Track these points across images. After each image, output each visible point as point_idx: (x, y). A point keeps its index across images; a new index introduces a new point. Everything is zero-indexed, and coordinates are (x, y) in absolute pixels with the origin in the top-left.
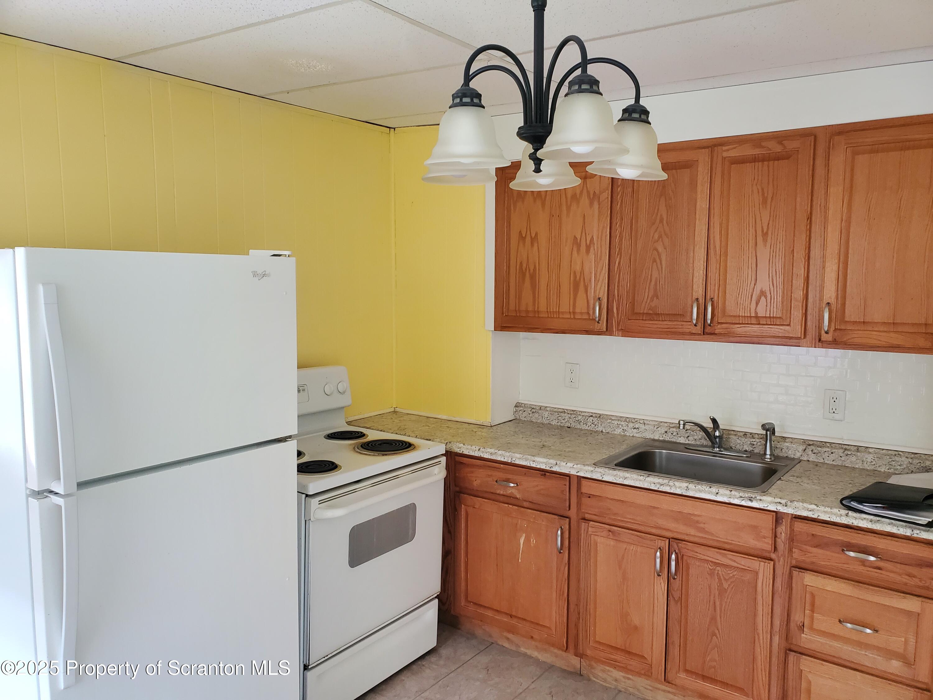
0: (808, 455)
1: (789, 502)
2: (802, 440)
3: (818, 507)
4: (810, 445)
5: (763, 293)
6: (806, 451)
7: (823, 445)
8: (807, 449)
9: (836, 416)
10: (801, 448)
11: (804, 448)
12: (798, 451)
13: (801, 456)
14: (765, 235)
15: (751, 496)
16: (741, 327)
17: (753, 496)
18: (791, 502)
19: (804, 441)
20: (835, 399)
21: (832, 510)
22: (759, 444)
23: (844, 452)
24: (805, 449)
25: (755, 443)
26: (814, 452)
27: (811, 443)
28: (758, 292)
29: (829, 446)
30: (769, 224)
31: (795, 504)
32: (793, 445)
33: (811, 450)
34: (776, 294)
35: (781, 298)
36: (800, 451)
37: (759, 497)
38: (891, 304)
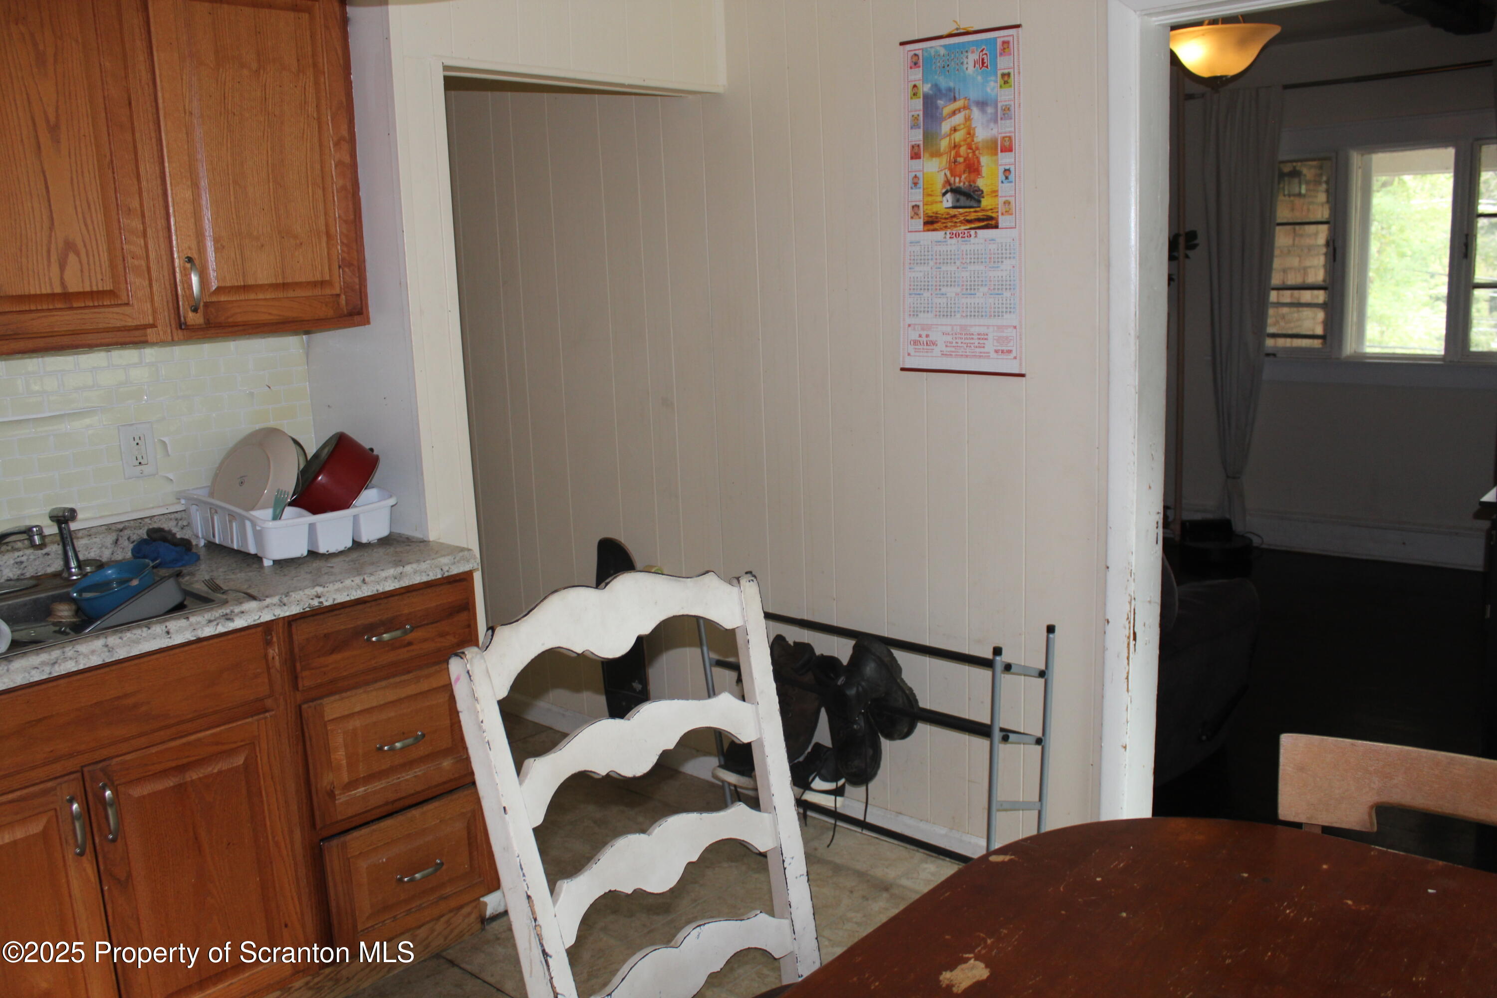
0: (123, 549)
1: (283, 596)
2: (104, 527)
3: (324, 587)
4: (121, 530)
5: (70, 246)
6: (119, 543)
7: (140, 523)
8: (120, 538)
9: (147, 470)
10: (110, 539)
11: (115, 538)
12: (106, 548)
13: (112, 554)
14: (54, 129)
15: (225, 613)
16: (39, 317)
17: (228, 611)
18: (286, 596)
19: (109, 528)
20: (137, 441)
21: (344, 584)
23: (177, 524)
24: (117, 540)
26: (132, 540)
27: (121, 526)
28: (61, 244)
29: (150, 522)
31: (293, 596)
32: (95, 540)
33: (126, 538)
34: (95, 247)
35: (106, 254)
36: (109, 546)
37: (237, 610)
38: (277, 254)
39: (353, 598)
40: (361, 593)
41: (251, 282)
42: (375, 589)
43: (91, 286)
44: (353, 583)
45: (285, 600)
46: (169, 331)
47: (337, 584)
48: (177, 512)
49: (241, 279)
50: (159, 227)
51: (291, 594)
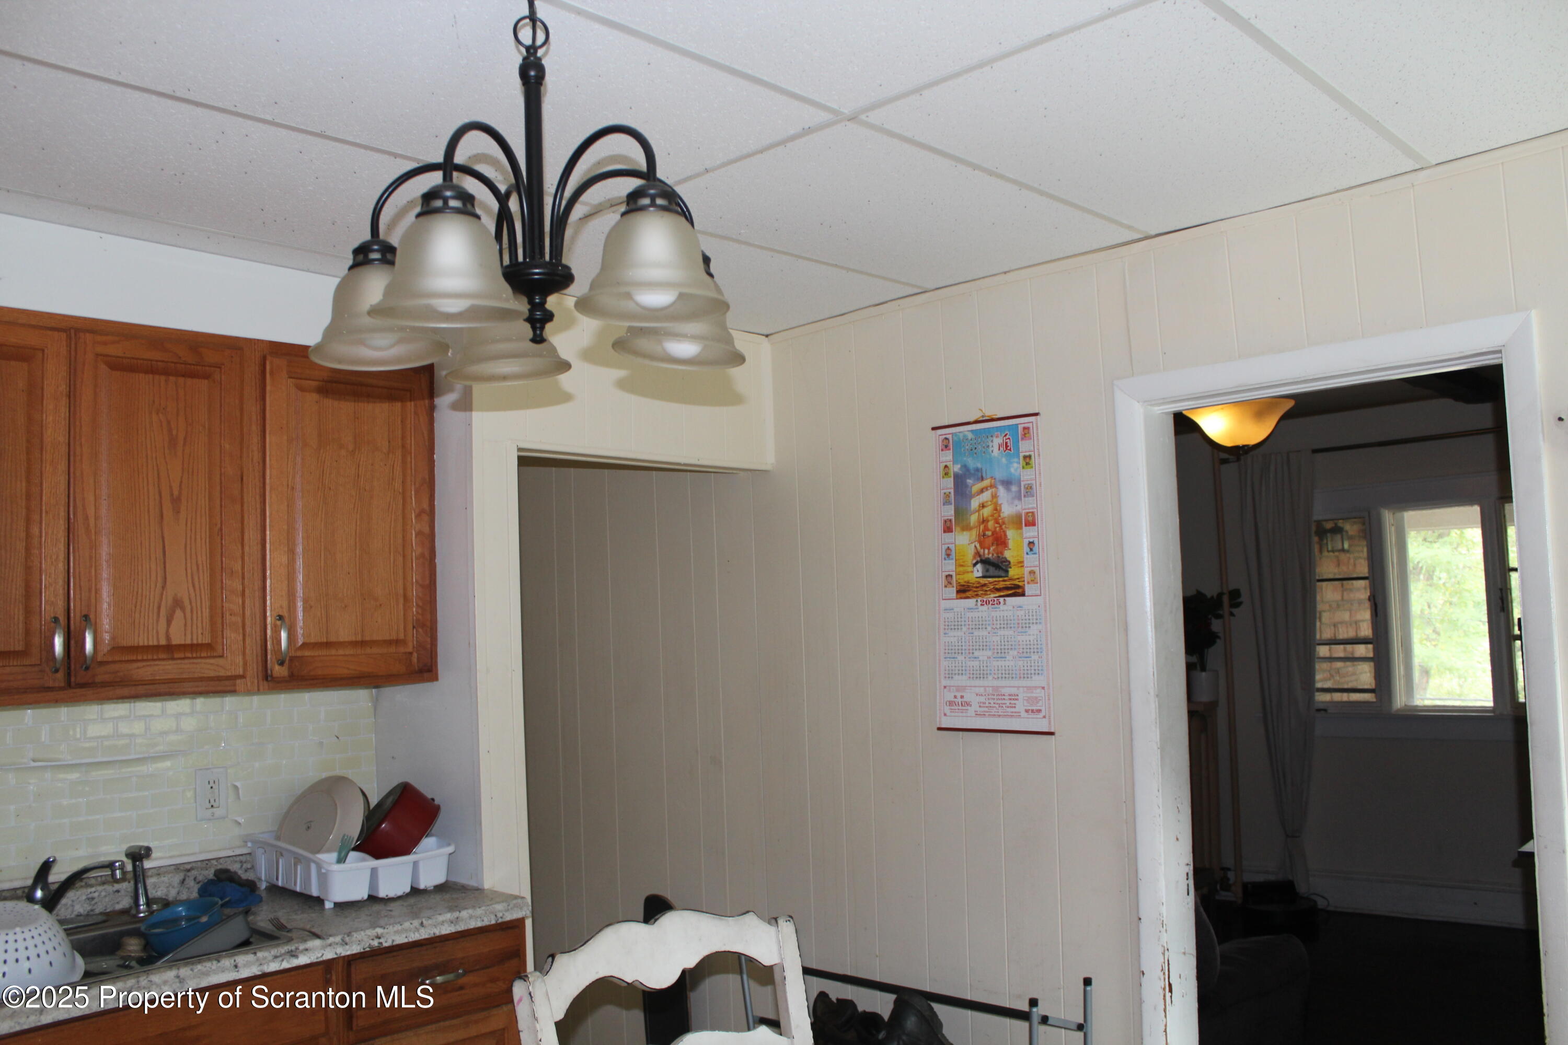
0: (189, 889)
1: (346, 936)
2: (172, 867)
3: (384, 928)
4: (189, 871)
5: (177, 603)
6: (185, 883)
7: (207, 864)
8: (187, 879)
9: (218, 812)
10: (177, 879)
11: (182, 878)
12: (173, 887)
13: (178, 893)
14: (176, 501)
15: (290, 949)
16: (144, 666)
17: (293, 948)
18: (348, 936)
19: (177, 868)
20: (212, 784)
21: (403, 926)
22: (103, 894)
23: (242, 866)
24: (185, 880)
25: (96, 895)
26: (198, 881)
27: (188, 867)
28: (170, 601)
29: (216, 863)
30: (181, 482)
31: (355, 936)
32: (163, 879)
33: (192, 878)
34: (199, 604)
35: (208, 610)
36: (176, 885)
37: (302, 947)
38: (358, 614)
39: (411, 940)
40: (418, 935)
41: (333, 639)
42: (432, 932)
43: (192, 639)
44: (411, 926)
45: (347, 939)
46: (256, 681)
47: (396, 926)
48: (242, 855)
49: (325, 636)
50: (256, 588)
51: (353, 933)
